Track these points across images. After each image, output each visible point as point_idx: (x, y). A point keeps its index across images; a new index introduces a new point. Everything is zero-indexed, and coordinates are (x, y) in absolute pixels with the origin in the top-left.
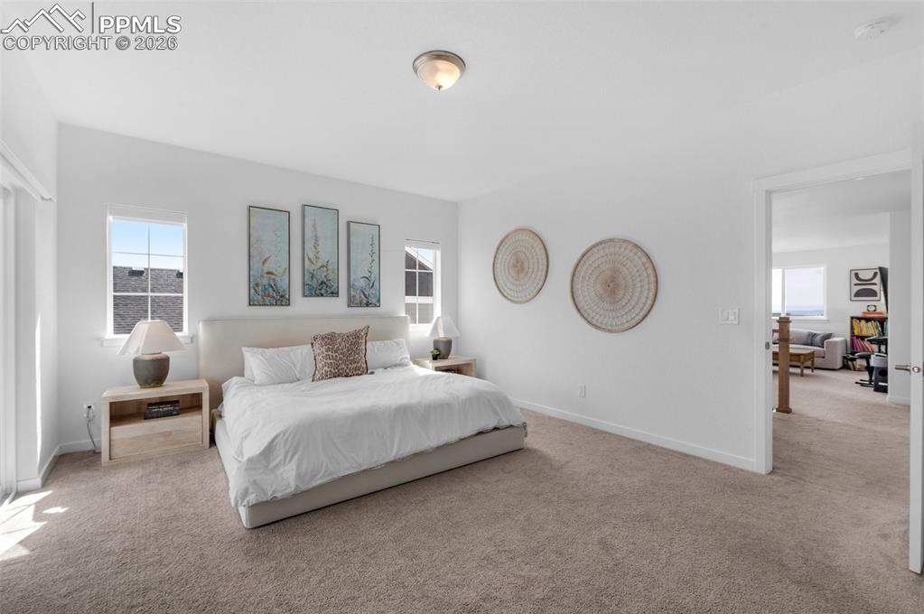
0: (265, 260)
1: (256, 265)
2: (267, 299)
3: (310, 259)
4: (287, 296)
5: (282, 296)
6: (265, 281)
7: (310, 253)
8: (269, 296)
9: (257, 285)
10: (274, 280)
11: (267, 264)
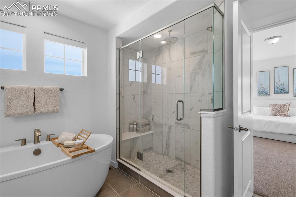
0: (262, 85)
1: (259, 86)
2: (262, 95)
3: (276, 83)
4: (269, 94)
5: (267, 94)
6: (262, 90)
7: (277, 80)
8: (263, 94)
9: (259, 91)
10: (264, 89)
11: (262, 86)
